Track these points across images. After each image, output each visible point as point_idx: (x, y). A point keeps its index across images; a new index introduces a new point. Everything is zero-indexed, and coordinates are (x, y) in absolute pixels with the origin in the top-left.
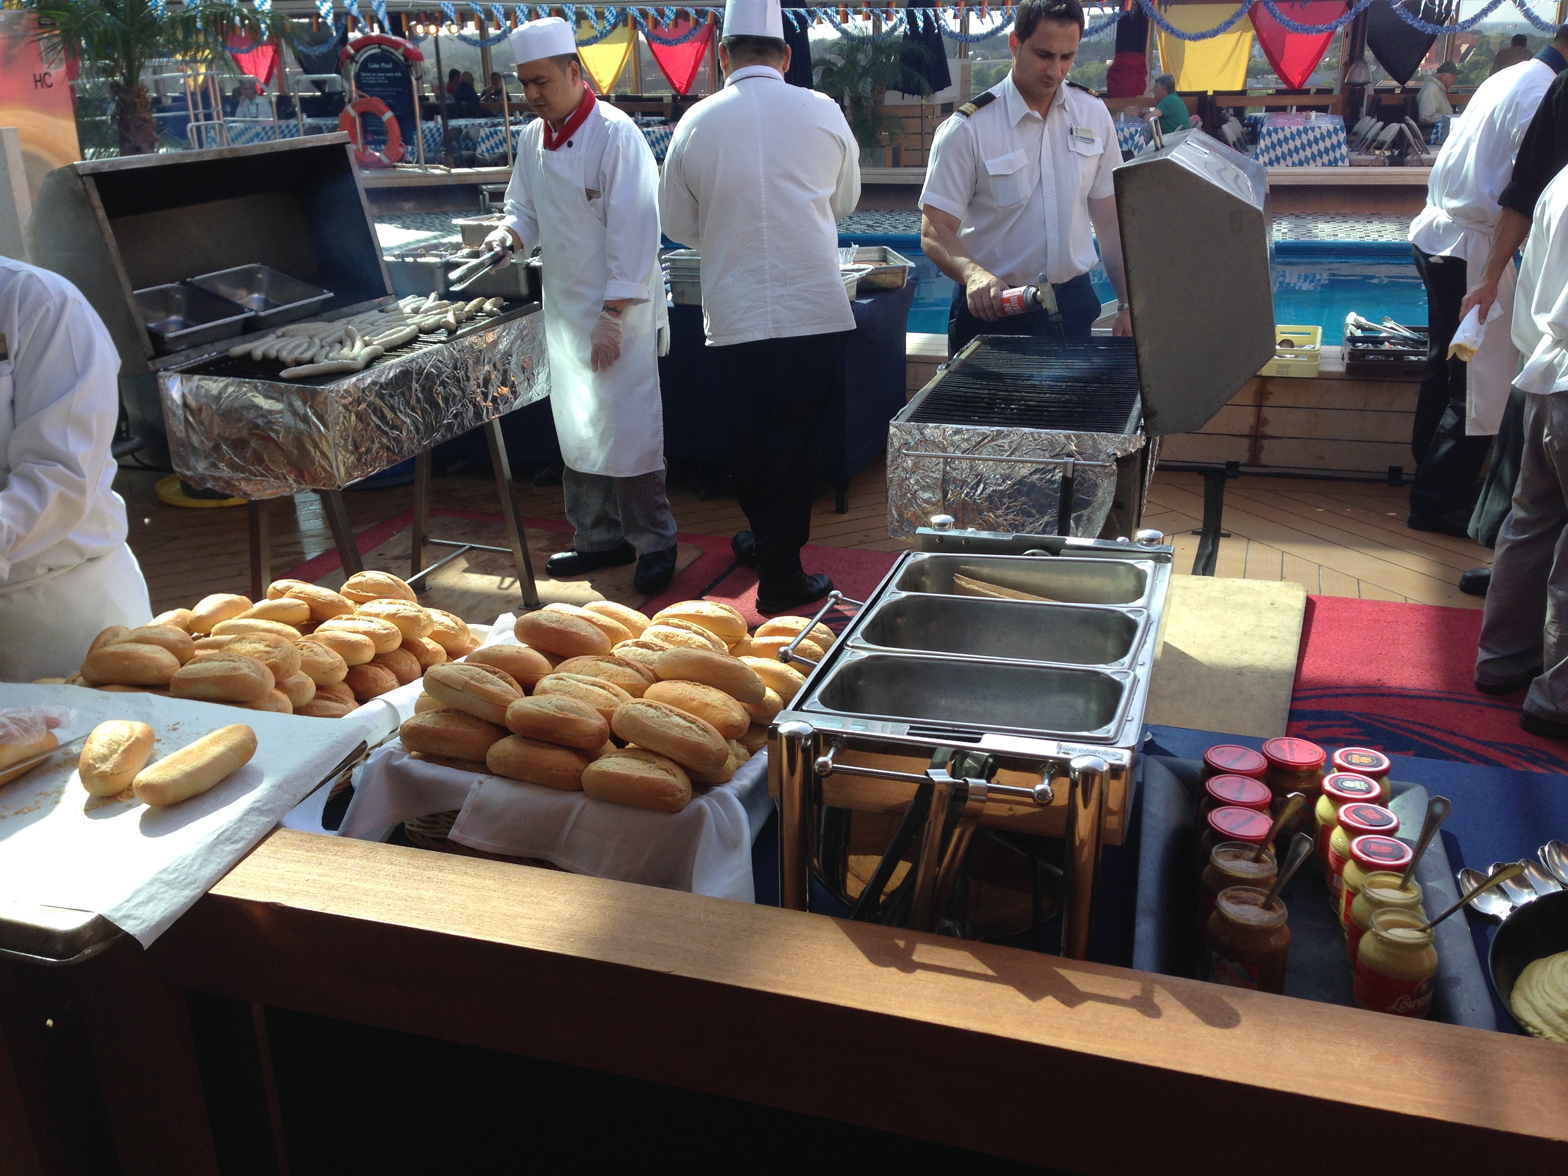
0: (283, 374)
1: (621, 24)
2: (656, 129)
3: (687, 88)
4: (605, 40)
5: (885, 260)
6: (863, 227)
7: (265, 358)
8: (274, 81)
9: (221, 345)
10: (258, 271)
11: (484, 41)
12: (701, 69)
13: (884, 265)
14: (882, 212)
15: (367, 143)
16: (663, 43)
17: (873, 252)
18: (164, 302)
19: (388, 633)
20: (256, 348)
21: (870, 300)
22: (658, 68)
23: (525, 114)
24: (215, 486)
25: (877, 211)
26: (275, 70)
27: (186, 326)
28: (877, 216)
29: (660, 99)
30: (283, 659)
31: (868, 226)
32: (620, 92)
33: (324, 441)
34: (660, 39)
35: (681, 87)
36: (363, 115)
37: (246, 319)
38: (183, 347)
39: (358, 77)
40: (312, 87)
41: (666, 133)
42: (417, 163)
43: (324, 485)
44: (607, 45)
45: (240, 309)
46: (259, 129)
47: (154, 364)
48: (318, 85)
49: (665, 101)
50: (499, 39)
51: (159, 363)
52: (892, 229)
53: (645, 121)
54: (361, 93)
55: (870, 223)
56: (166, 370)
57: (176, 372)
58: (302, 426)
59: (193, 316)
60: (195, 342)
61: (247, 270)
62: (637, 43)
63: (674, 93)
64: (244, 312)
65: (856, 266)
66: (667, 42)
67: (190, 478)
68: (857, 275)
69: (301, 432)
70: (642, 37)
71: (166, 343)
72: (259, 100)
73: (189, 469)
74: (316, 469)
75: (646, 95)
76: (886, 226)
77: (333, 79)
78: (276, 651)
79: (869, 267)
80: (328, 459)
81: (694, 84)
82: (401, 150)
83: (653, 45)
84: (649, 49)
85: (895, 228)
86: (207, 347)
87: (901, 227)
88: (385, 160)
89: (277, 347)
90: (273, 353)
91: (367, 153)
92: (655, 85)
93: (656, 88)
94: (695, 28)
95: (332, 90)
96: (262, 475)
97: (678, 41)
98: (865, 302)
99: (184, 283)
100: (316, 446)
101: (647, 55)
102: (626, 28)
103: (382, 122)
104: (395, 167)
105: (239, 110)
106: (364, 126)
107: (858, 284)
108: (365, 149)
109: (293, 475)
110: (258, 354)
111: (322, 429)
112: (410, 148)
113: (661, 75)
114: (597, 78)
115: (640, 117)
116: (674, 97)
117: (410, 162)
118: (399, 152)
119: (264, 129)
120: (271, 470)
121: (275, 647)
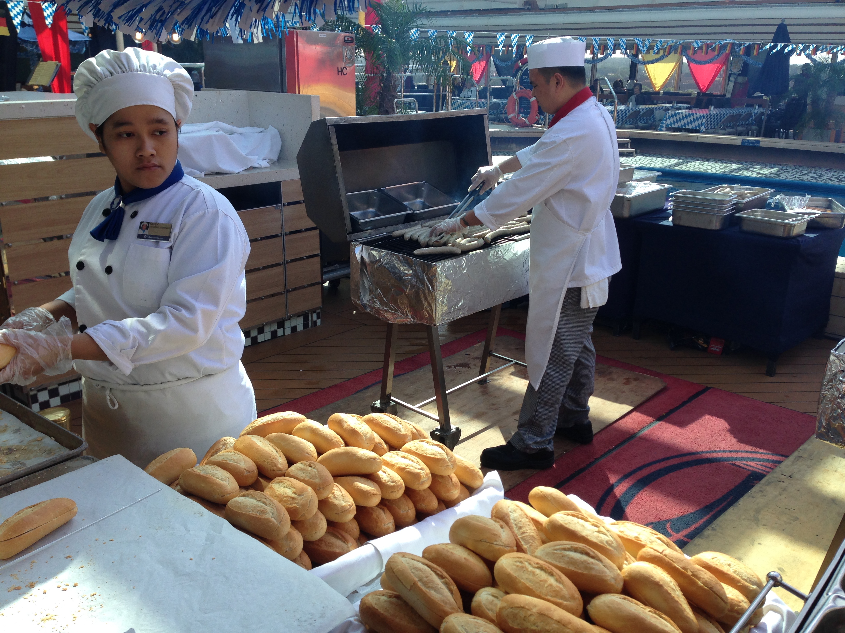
0: (416, 252)
1: (673, 52)
2: (683, 111)
3: (707, 88)
4: (662, 61)
5: (829, 207)
6: (809, 178)
7: (411, 239)
8: (483, 81)
9: (390, 229)
10: (422, 185)
11: (594, 62)
12: (717, 79)
13: (829, 212)
14: (824, 169)
15: (520, 113)
16: (696, 63)
17: (821, 200)
18: (367, 200)
19: (394, 486)
20: (407, 232)
21: (815, 235)
22: (692, 77)
23: (609, 100)
24: (371, 311)
25: (820, 168)
26: (484, 74)
27: (377, 215)
28: (819, 171)
29: (690, 94)
30: (303, 506)
31: (813, 177)
32: (667, 90)
33: (430, 295)
34: (695, 61)
35: (704, 88)
36: (521, 98)
37: (407, 214)
38: (369, 228)
39: (521, 79)
40: (501, 82)
41: (689, 114)
42: (544, 125)
43: (427, 322)
44: (663, 64)
45: (405, 208)
46: (468, 103)
47: (350, 237)
48: (504, 82)
49: (692, 96)
50: (602, 59)
51: (353, 236)
52: (829, 181)
53: (678, 107)
54: (521, 87)
55: (815, 175)
56: (356, 241)
57: (360, 243)
58: (419, 285)
59: (381, 210)
60: (376, 226)
61: (415, 185)
62: (680, 64)
63: (699, 91)
64: (407, 211)
65: (808, 211)
66: (699, 63)
67: (359, 304)
68: (808, 217)
69: (419, 289)
70: (685, 60)
71: (360, 225)
72: (473, 89)
73: (359, 300)
74: (424, 312)
75: (681, 92)
76: (825, 178)
77: (509, 79)
78: (299, 498)
79: (818, 213)
80: (431, 307)
81: (712, 86)
82: (537, 118)
83: (691, 64)
84: (688, 67)
85: (831, 180)
86: (382, 229)
87: (836, 180)
88: (527, 122)
89: (419, 234)
90: (415, 237)
91: (519, 118)
92: (688, 87)
93: (688, 89)
94: (718, 55)
95: (510, 85)
96: (396, 311)
97: (706, 62)
98: (812, 236)
99: (379, 190)
100: (426, 299)
101: (686, 70)
102: (676, 55)
103: (530, 102)
104: (532, 126)
105: (462, 94)
106: (520, 104)
107: (808, 223)
108: (518, 116)
109: (411, 314)
110: (407, 236)
111: (431, 289)
112: (542, 116)
113: (694, 82)
114: (654, 82)
115: (675, 104)
116: (698, 94)
117: (541, 124)
118: (535, 119)
119: (471, 103)
120: (400, 308)
121: (299, 495)
